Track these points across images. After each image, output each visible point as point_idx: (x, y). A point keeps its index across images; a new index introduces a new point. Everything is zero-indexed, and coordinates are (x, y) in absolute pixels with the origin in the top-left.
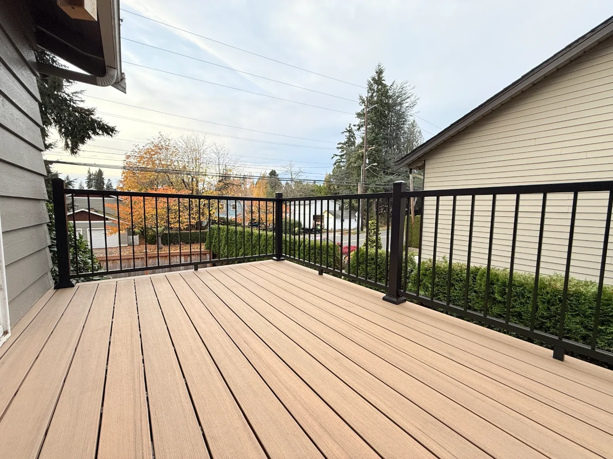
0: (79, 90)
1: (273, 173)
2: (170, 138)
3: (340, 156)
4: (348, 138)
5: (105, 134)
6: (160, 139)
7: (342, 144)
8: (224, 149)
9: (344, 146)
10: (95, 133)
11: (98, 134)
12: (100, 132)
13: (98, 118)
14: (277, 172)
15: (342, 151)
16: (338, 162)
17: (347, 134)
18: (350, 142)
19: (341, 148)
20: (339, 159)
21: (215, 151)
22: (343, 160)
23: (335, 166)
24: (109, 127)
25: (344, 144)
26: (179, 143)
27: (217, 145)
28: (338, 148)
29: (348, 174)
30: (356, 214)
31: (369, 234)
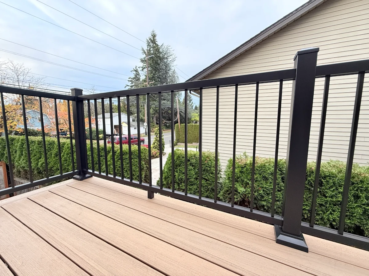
4: (135, 75)
7: (132, 78)
17: (135, 72)
18: (137, 78)
19: (131, 81)
30: (144, 124)
31: (156, 136)
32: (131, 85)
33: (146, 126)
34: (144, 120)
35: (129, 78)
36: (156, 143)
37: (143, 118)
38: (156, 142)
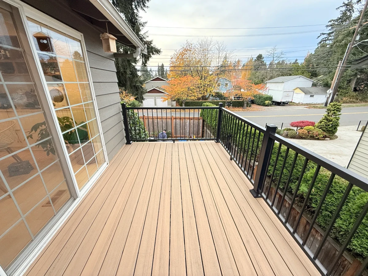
0: (146, 32)
1: (260, 57)
2: (192, 43)
3: (327, 34)
4: (343, 13)
5: (157, 54)
6: (187, 45)
7: (334, 21)
8: (223, 46)
9: (336, 23)
10: (153, 54)
11: (154, 54)
12: (155, 53)
13: (154, 45)
14: (263, 56)
15: (332, 28)
16: (323, 41)
17: (344, 9)
18: (345, 17)
19: (331, 25)
20: (326, 38)
21: (217, 47)
22: (330, 38)
23: (319, 45)
24: (158, 50)
25: (337, 20)
26: (196, 46)
27: (219, 43)
28: (327, 26)
29: (331, 53)
30: (328, 91)
31: (328, 113)
32: (328, 32)
33: (330, 94)
34: (331, 85)
35: (329, 22)
36: (323, 123)
37: (329, 82)
38: (324, 121)
